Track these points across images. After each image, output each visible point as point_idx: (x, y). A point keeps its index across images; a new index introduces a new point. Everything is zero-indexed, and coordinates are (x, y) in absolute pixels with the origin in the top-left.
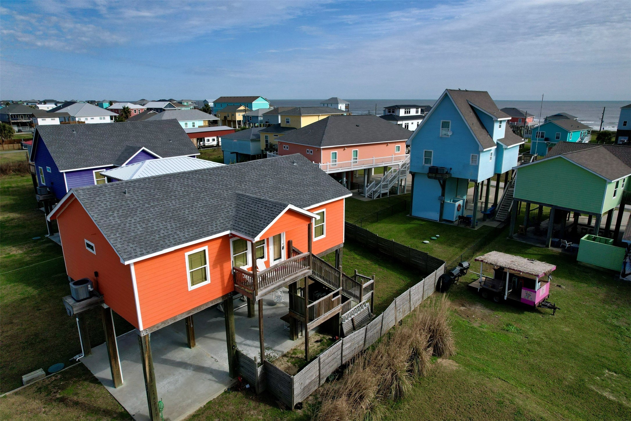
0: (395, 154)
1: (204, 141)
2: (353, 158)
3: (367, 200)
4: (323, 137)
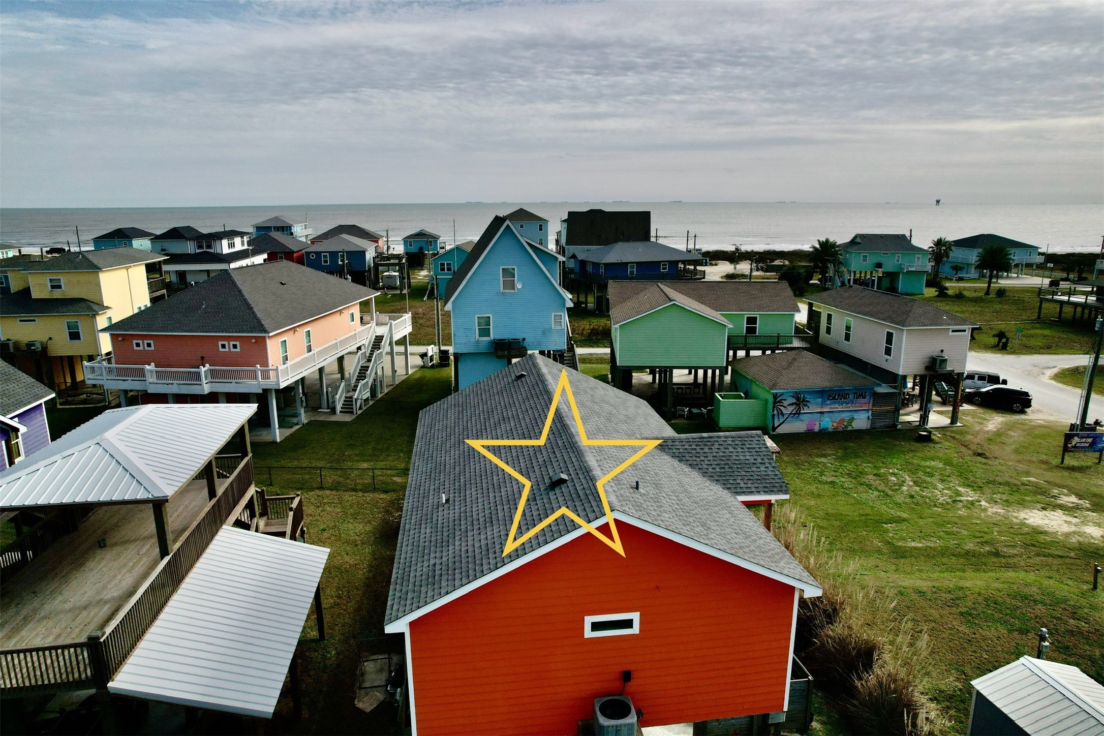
2: (306, 345)
3: (348, 418)
4: (253, 313)
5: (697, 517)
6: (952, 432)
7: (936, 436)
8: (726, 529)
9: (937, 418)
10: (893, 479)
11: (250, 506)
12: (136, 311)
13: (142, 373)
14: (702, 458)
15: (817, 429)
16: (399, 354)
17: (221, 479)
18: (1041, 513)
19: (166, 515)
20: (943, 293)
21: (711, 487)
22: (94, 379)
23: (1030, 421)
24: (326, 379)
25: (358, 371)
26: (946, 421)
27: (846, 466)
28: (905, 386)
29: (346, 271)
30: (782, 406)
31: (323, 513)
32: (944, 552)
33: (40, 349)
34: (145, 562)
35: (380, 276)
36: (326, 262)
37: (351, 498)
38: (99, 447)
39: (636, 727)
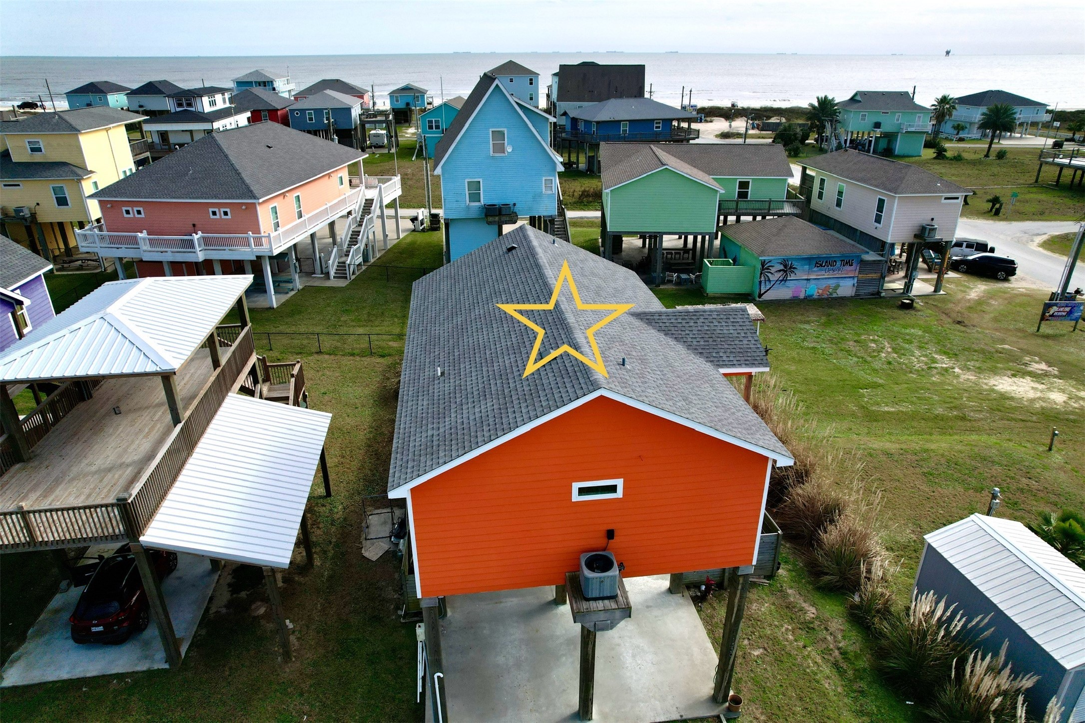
2: (296, 211)
3: (342, 283)
4: (242, 179)
5: (680, 391)
6: (935, 300)
7: (919, 304)
8: (707, 402)
9: (921, 286)
10: (873, 345)
11: (253, 372)
12: (122, 177)
13: (135, 241)
14: (687, 332)
15: (802, 296)
16: (389, 217)
17: (223, 348)
18: (1010, 380)
19: (174, 384)
20: (941, 154)
21: (695, 361)
22: (88, 247)
23: (1013, 289)
24: (318, 244)
25: (349, 236)
26: (929, 289)
27: (828, 333)
28: (892, 253)
29: (332, 131)
30: (770, 272)
31: (323, 377)
32: (913, 416)
33: (29, 215)
34: (160, 428)
35: (367, 134)
36: (311, 119)
37: (349, 363)
38: (104, 321)
39: (618, 579)
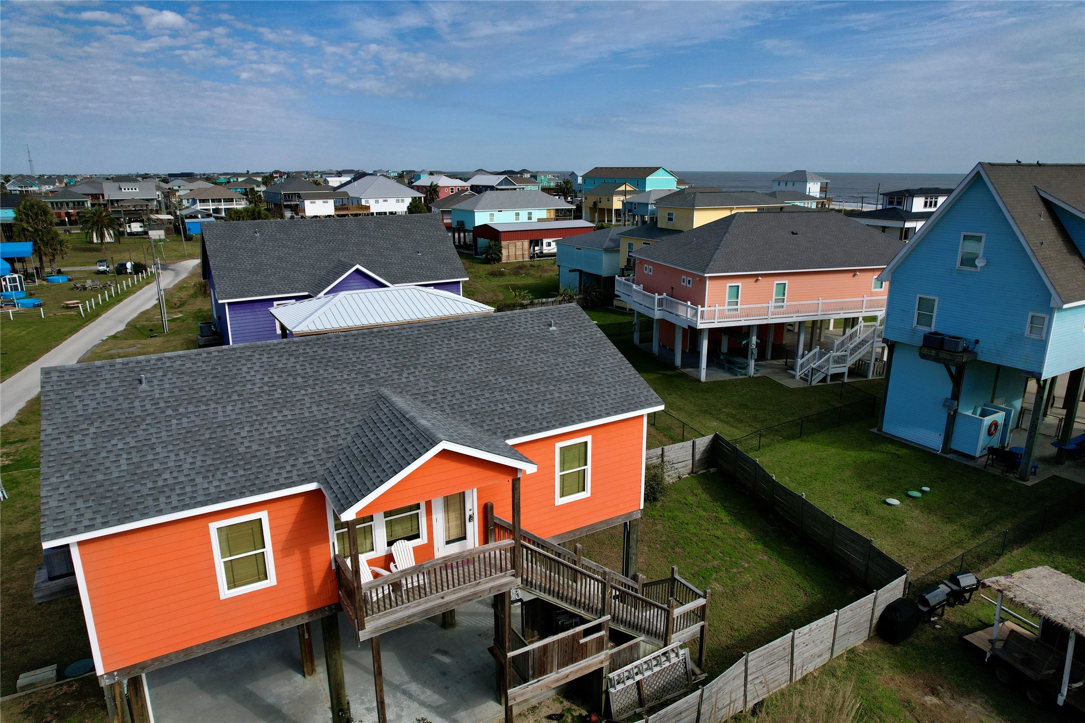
0: (871, 294)
1: (542, 244)
2: (774, 298)
3: (795, 385)
4: (714, 253)
13: (631, 291)
